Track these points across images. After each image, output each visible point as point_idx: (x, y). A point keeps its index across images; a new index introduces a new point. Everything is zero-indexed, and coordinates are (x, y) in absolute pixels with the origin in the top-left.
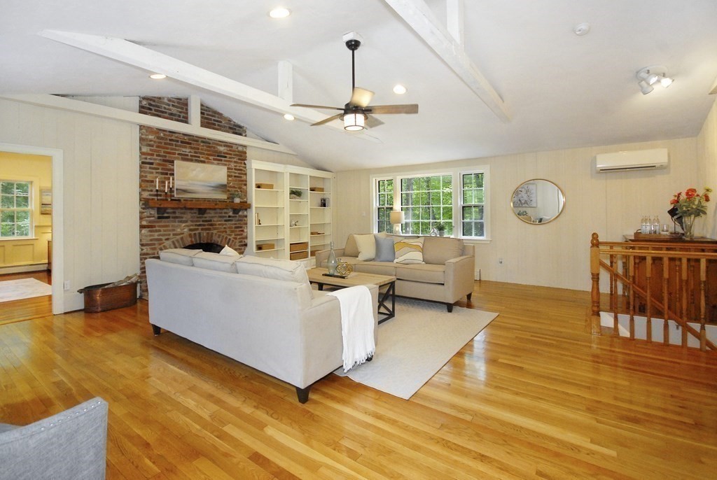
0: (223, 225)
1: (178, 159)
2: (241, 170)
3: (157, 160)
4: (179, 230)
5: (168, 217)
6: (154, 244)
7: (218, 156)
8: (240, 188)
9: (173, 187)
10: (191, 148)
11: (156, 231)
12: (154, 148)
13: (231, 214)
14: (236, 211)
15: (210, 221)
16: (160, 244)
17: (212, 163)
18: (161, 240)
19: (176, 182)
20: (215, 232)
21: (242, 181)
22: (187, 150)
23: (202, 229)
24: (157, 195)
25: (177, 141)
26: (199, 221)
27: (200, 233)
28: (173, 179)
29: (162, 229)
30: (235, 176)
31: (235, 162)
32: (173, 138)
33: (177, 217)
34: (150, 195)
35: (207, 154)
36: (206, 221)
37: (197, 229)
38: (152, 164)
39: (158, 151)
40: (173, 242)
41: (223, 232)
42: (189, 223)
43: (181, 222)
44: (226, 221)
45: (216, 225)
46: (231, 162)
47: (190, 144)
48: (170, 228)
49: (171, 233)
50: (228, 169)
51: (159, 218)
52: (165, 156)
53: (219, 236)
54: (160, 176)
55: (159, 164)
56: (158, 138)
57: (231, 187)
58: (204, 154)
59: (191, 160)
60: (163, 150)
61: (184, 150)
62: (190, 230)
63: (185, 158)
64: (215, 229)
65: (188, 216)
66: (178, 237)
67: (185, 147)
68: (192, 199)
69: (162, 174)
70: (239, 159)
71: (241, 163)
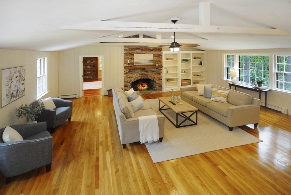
0: (152, 73)
1: (135, 53)
2: (160, 54)
3: (129, 55)
4: (136, 75)
5: (132, 71)
6: (128, 79)
7: (150, 51)
8: (159, 60)
9: (134, 62)
10: (140, 50)
11: (129, 75)
12: (128, 51)
13: (155, 69)
14: (157, 68)
15: (147, 72)
16: (130, 79)
17: (148, 53)
18: (130, 78)
19: (135, 60)
20: (149, 75)
21: (160, 58)
22: (139, 51)
23: (144, 74)
24: (129, 65)
25: (135, 48)
26: (143, 72)
27: (143, 76)
28: (134, 60)
29: (130, 74)
30: (157, 57)
31: (157, 52)
32: (134, 47)
33: (135, 71)
34: (127, 65)
35: (146, 51)
36: (146, 72)
37: (142, 74)
38: (127, 56)
39: (129, 52)
40: (134, 78)
41: (152, 75)
42: (139, 73)
43: (137, 72)
44: (153, 71)
45: (149, 73)
46: (155, 52)
47: (140, 48)
48: (133, 74)
49: (133, 76)
50: (154, 54)
51: (129, 71)
52: (131, 53)
53: (150, 76)
54: (130, 59)
55: (129, 56)
56: (129, 48)
57: (155, 60)
58: (145, 51)
59: (140, 53)
60: (130, 52)
61: (137, 50)
62: (140, 75)
63: (138, 53)
64: (149, 74)
65: (139, 70)
66: (136, 77)
67: (138, 50)
68: (140, 66)
69: (130, 58)
70: (159, 51)
71: (159, 52)
